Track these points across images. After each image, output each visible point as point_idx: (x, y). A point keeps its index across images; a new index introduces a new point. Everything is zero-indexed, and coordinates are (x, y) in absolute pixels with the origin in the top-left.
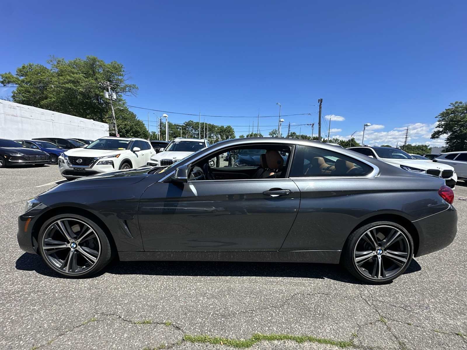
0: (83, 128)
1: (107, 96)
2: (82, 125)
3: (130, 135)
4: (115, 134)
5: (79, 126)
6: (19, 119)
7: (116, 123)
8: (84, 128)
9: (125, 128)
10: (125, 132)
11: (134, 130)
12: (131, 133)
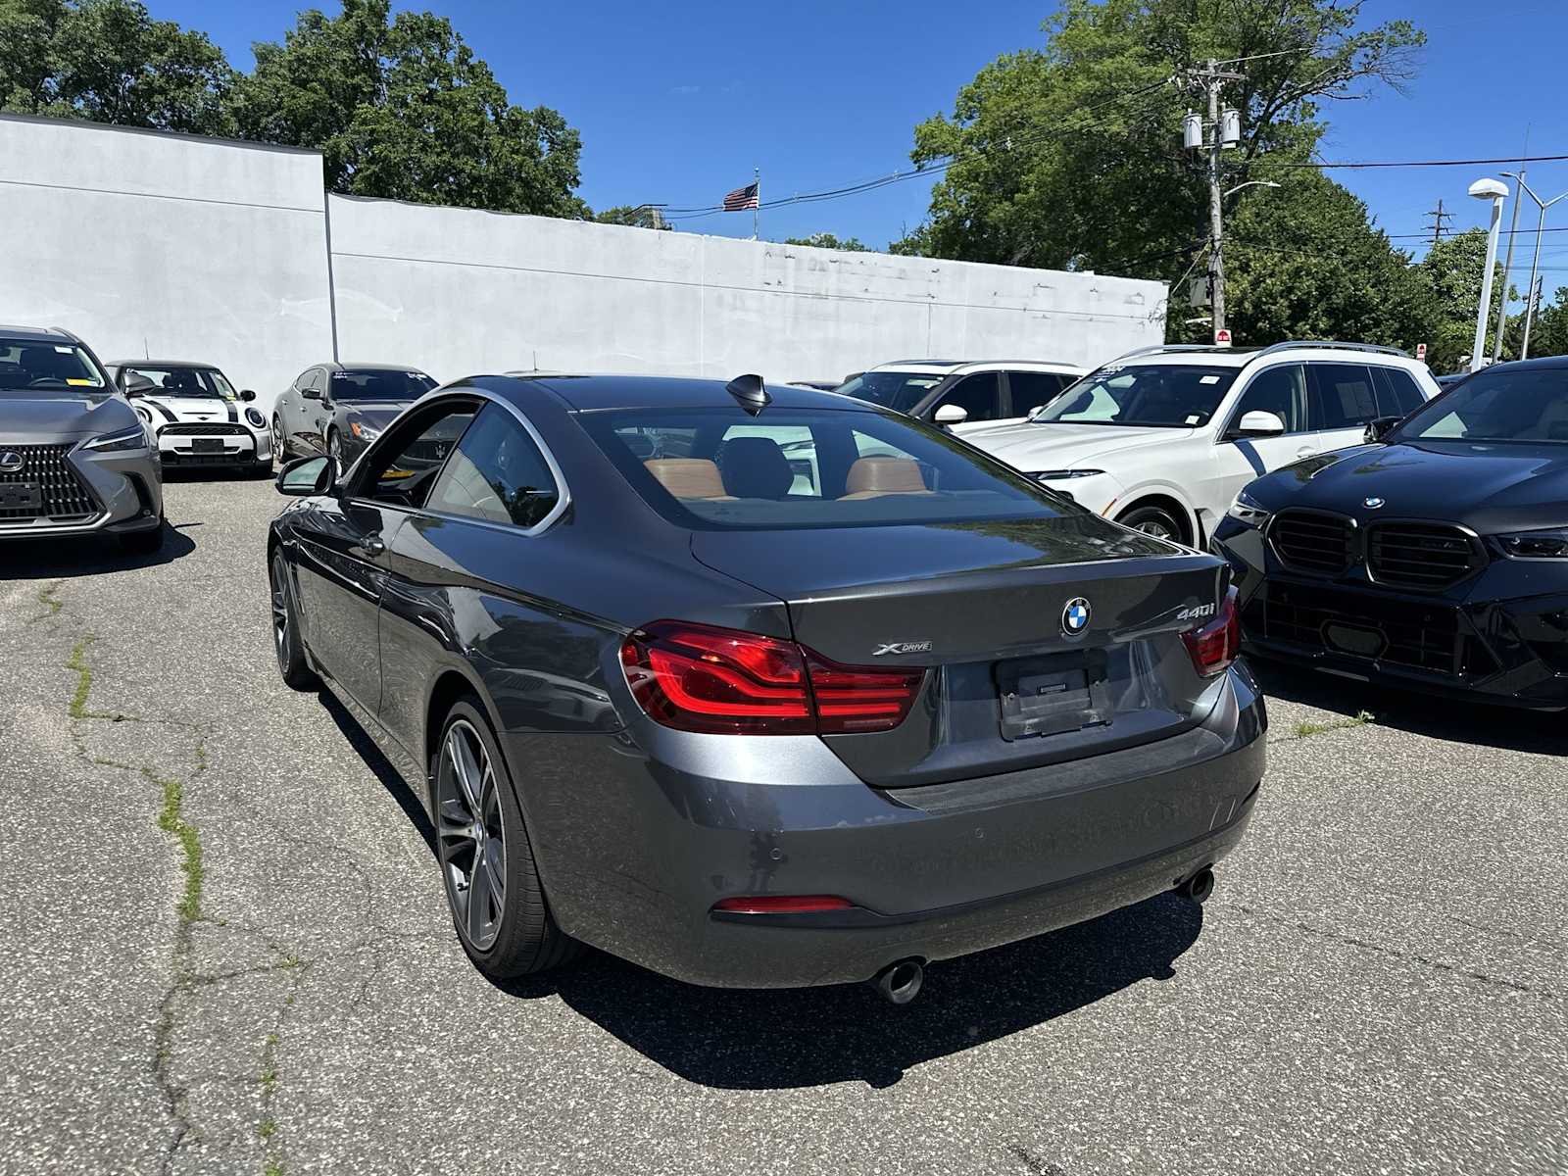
0: (1044, 317)
1: (1194, 137)
2: (1043, 302)
3: (1314, 329)
4: (1212, 331)
5: (1028, 308)
6: (830, 305)
7: (1220, 273)
8: (1048, 315)
9: (1290, 290)
10: (1289, 312)
11: (1338, 300)
12: (1317, 319)
